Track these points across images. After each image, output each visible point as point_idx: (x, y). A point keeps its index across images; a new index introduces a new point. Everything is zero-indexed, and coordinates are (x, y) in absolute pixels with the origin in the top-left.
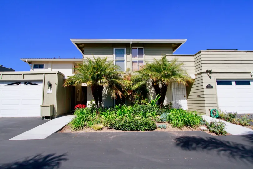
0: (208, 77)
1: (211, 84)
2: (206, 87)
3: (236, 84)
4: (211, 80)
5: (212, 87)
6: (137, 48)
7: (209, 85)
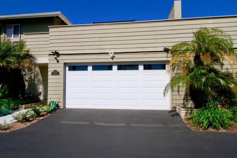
0: (55, 61)
1: (58, 70)
2: (51, 74)
3: (93, 69)
4: (58, 65)
5: (58, 74)
6: (12, 26)
7: (55, 71)
